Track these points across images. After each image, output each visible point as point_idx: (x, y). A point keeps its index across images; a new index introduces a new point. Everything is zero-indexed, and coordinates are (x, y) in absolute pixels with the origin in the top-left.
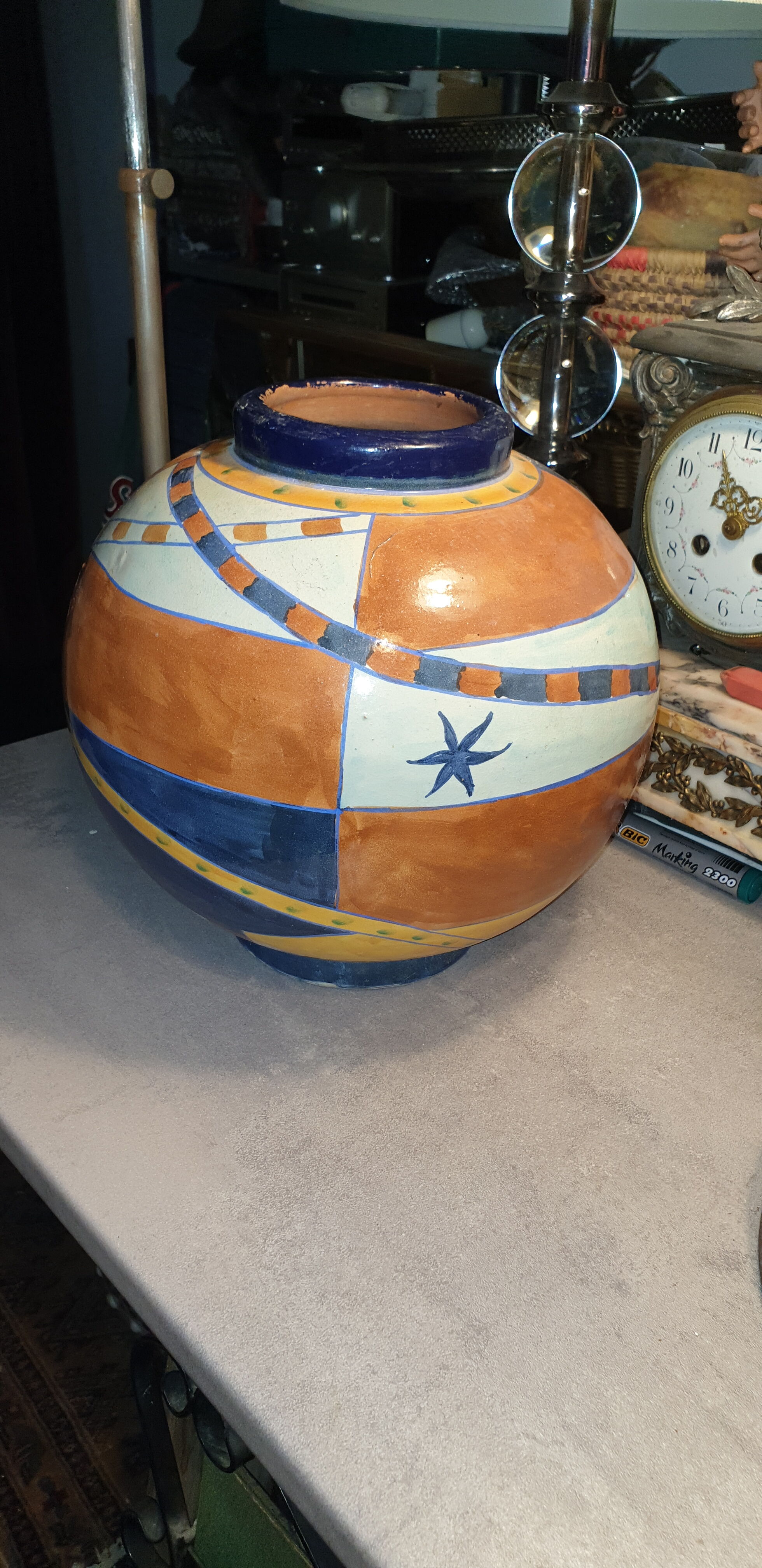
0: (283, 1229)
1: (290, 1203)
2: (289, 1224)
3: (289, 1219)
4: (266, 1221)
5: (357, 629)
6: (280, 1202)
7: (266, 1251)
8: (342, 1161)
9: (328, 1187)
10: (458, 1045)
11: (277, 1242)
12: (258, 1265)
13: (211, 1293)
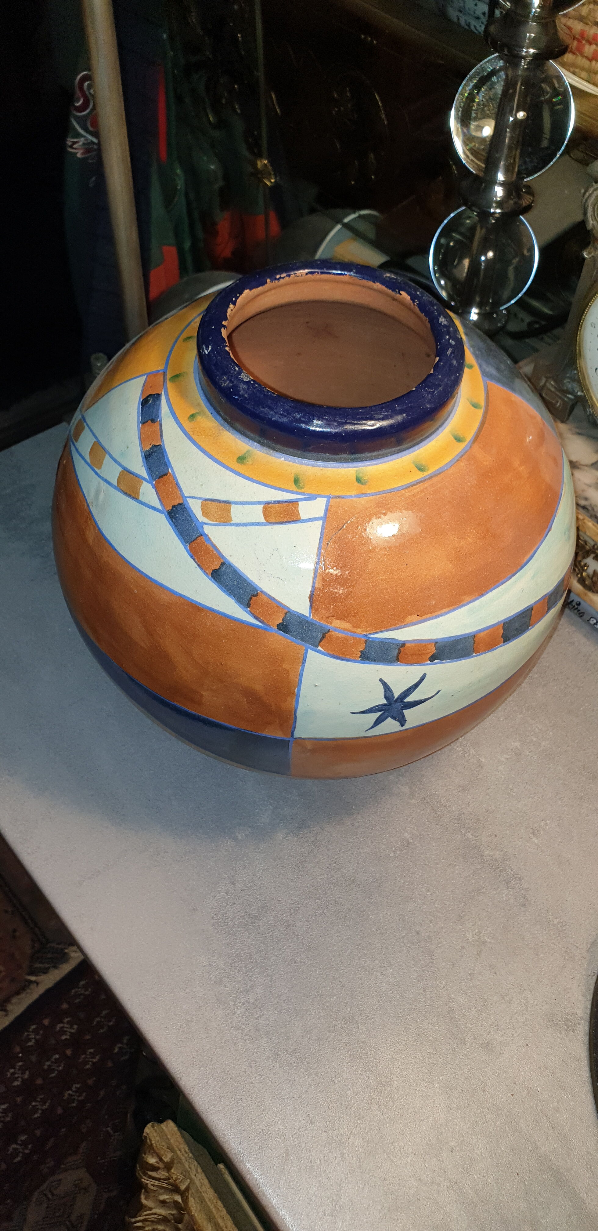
0: (247, 991)
1: (252, 968)
2: (252, 987)
3: (252, 983)
4: (235, 985)
5: (311, 617)
6: (245, 967)
7: (236, 1012)
8: (291, 927)
9: (281, 952)
10: (381, 807)
11: (243, 1004)
12: (230, 1026)
13: (197, 1051)
